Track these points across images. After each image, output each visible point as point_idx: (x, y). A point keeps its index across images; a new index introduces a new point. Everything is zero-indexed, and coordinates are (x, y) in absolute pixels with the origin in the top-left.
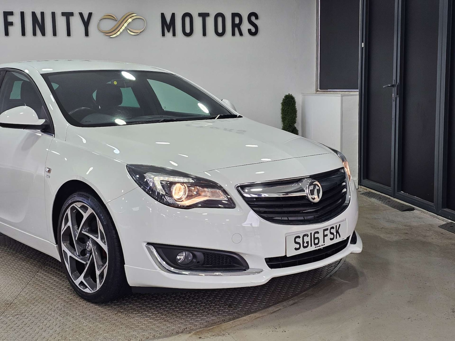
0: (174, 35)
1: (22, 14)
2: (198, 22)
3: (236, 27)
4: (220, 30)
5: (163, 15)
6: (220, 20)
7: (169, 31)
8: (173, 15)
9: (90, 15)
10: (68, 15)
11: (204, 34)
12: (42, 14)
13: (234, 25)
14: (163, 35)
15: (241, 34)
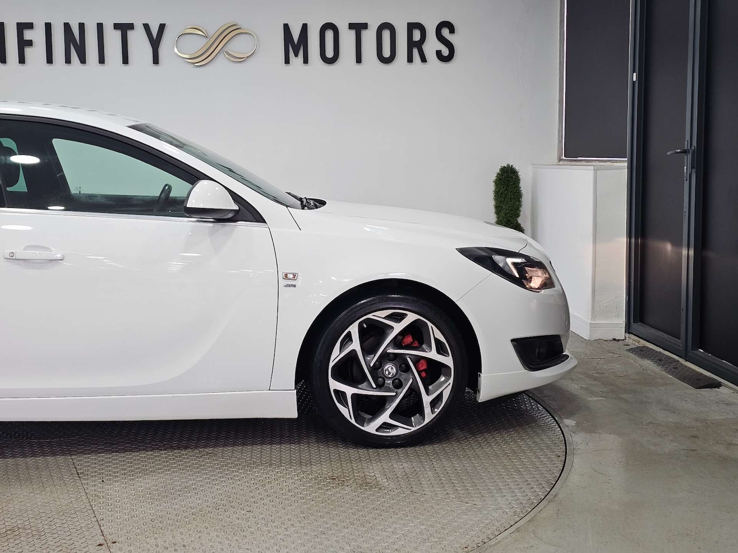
2: (348, 39)
3: (415, 46)
4: (387, 53)
5: (286, 27)
6: (386, 34)
7: (296, 55)
8: (305, 27)
9: (162, 27)
10: (124, 28)
11: (359, 60)
12: (82, 26)
13: (412, 44)
14: (287, 61)
15: (424, 59)
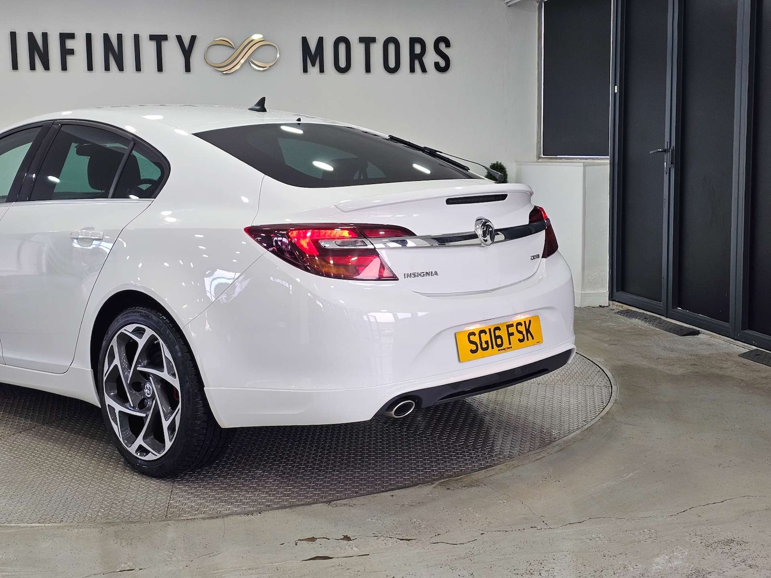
0: (322, 70)
1: (89, 37)
2: (358, 51)
3: (417, 58)
4: (392, 64)
5: (304, 40)
6: (392, 48)
7: (313, 65)
8: (321, 40)
9: (193, 38)
10: (159, 39)
11: (368, 70)
12: (120, 37)
13: (413, 57)
14: (305, 70)
15: (424, 70)
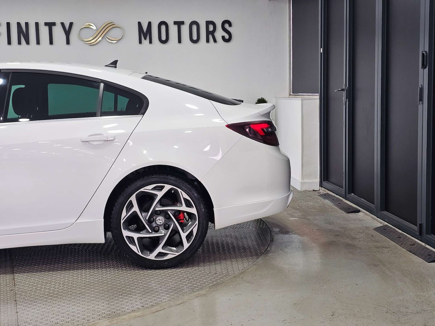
0: (151, 42)
1: (8, 25)
2: (173, 30)
3: (211, 34)
4: (195, 38)
5: (139, 23)
6: (194, 27)
7: (145, 39)
8: (150, 24)
9: (71, 24)
10: (50, 25)
11: (180, 41)
12: (27, 24)
13: (208, 33)
14: (141, 42)
15: (215, 41)
